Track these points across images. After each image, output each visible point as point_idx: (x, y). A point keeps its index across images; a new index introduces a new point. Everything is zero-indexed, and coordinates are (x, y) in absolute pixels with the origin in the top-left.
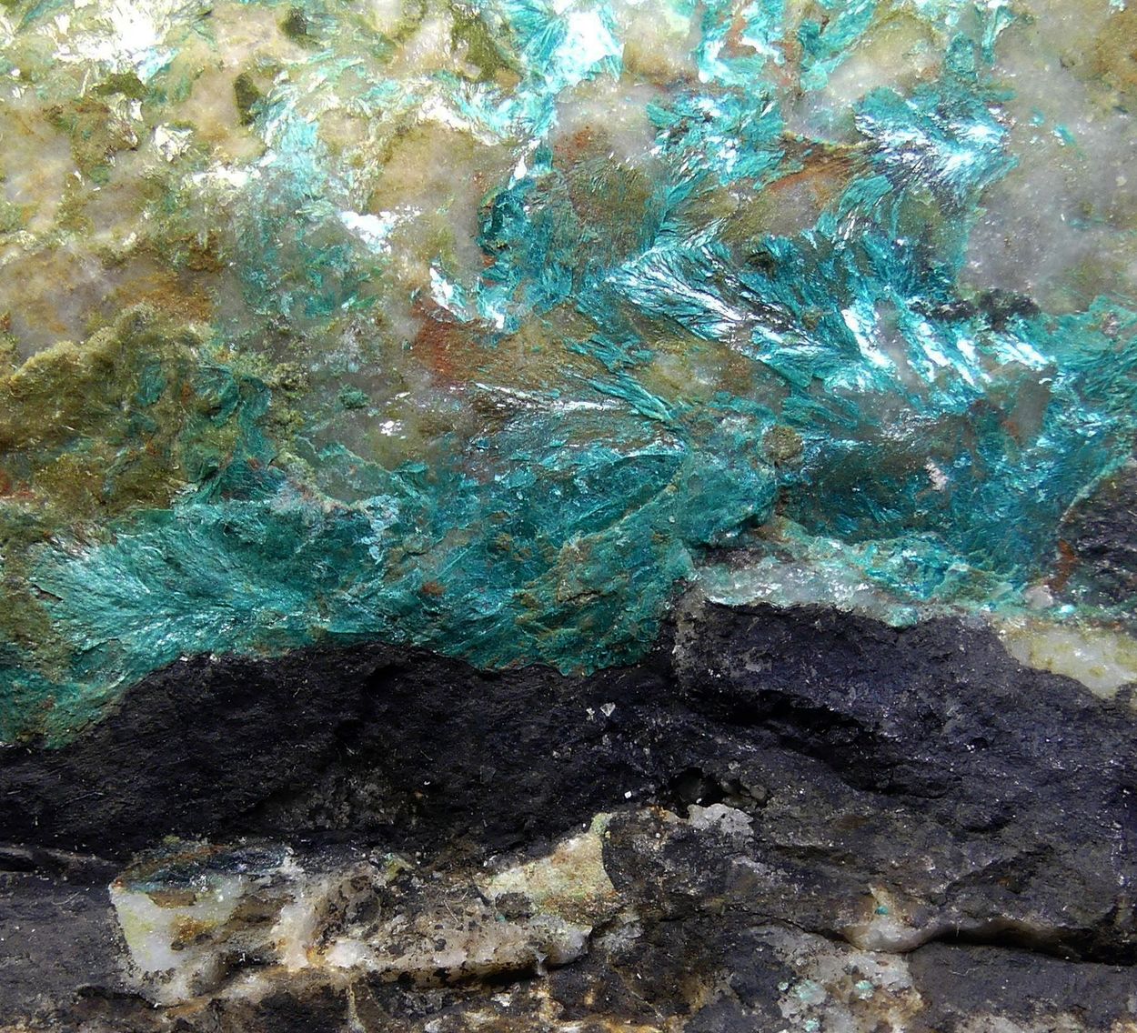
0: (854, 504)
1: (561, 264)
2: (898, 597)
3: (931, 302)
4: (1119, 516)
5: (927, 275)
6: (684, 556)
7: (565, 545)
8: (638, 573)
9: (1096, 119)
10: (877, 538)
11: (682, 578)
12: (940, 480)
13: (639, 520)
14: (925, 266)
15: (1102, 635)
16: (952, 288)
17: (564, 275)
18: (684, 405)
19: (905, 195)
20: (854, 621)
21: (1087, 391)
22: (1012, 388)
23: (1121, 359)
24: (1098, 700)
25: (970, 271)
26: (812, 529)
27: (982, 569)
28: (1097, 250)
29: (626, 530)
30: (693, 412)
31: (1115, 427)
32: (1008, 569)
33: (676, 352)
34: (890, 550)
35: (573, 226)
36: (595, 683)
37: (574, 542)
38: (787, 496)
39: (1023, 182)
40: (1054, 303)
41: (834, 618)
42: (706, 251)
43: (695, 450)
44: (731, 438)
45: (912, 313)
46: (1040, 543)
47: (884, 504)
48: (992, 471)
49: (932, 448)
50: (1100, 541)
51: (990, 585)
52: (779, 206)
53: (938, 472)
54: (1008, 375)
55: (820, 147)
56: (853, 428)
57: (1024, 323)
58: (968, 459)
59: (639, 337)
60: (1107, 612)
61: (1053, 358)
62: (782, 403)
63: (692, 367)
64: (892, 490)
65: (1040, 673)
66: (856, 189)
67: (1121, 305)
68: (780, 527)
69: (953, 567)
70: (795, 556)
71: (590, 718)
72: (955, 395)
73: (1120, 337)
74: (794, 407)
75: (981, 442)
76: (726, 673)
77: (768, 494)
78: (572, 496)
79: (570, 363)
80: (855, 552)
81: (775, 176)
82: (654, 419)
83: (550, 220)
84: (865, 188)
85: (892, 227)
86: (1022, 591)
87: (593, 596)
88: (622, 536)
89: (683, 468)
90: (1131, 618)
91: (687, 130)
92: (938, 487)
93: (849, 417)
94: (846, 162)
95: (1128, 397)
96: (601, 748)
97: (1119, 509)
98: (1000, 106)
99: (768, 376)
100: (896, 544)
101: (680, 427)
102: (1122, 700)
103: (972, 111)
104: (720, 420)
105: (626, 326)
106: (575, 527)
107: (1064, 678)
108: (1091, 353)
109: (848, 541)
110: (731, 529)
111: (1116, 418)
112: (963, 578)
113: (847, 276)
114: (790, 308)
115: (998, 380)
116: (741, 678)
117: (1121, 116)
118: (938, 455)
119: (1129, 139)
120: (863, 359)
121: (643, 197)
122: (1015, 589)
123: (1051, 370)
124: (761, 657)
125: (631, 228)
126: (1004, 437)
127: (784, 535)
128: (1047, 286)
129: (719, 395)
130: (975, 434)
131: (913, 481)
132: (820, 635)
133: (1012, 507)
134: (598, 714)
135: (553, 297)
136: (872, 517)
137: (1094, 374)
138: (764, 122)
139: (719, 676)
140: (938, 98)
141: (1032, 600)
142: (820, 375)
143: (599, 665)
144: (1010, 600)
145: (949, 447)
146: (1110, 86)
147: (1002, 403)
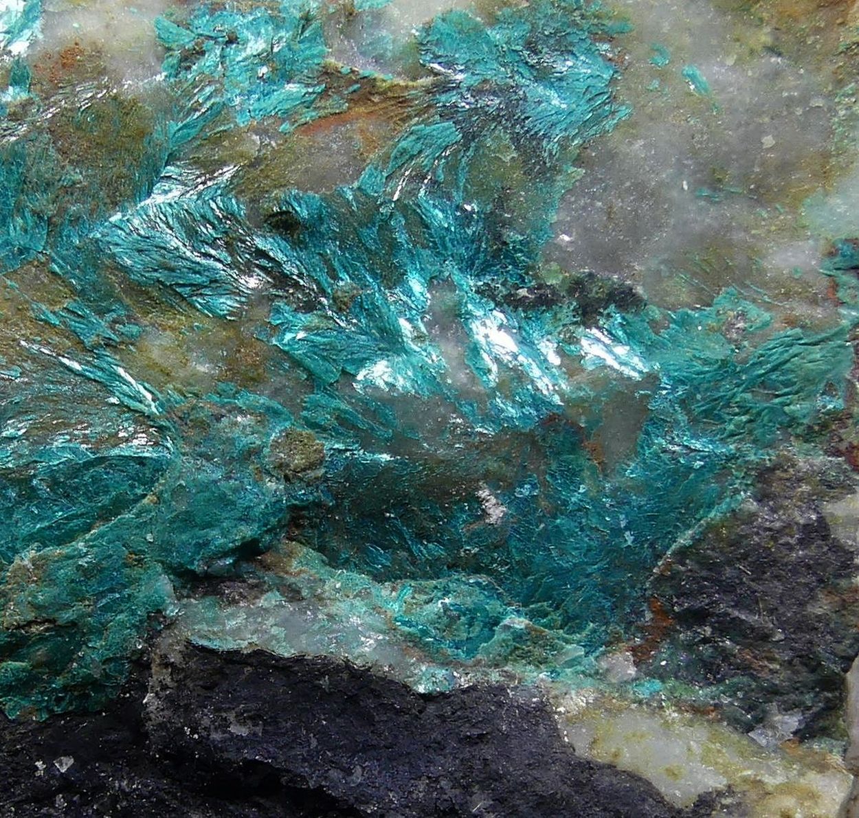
0: (387, 532)
1: (34, 213)
2: (431, 654)
3: (503, 284)
4: (728, 572)
5: (500, 250)
6: (164, 585)
7: (17, 560)
8: (104, 601)
9: (740, 61)
10: (413, 577)
11: (159, 611)
12: (496, 512)
13: (110, 536)
14: (498, 237)
15: (690, 724)
16: (533, 268)
17: (37, 225)
18: (177, 396)
19: (477, 149)
20: (371, 681)
21: (697, 409)
22: (597, 399)
23: (743, 371)
24: (671, 808)
25: (558, 247)
26: (334, 560)
27: (545, 626)
28: (729, 228)
29: (92, 547)
30: (185, 406)
31: (731, 458)
32: (580, 629)
33: (173, 329)
34: (427, 593)
35: (51, 165)
36: (50, 731)
37: (27, 556)
38: (303, 517)
39: (636, 137)
40: (667, 294)
41: (345, 676)
42: (214, 206)
43: (184, 454)
44: (231, 441)
45: (477, 297)
46: (624, 598)
47: (422, 535)
48: (565, 503)
49: (488, 471)
50: (702, 602)
51: (553, 647)
52: (311, 154)
53: (493, 500)
54: (593, 383)
55: (369, 82)
56: (387, 440)
57: (623, 318)
58: (534, 486)
59: (127, 308)
60: (702, 693)
61: (657, 366)
62: (302, 401)
63: (189, 349)
64: (434, 519)
65: (601, 767)
66: (413, 137)
67: (754, 301)
68: (290, 555)
69: (506, 621)
70: (305, 593)
71: (40, 773)
72: (522, 405)
73: (746, 343)
74: (317, 406)
75: (554, 467)
76: (204, 734)
77: (274, 514)
78: (30, 499)
79: (38, 335)
80: (385, 593)
81: (308, 116)
82: (136, 411)
83: (23, 157)
84: (426, 137)
85: (458, 188)
86: (597, 658)
87: (47, 625)
88: (86, 554)
89: (167, 475)
90: (731, 704)
91: (203, 53)
92: (492, 520)
93: (382, 424)
94: (403, 102)
95: (750, 421)
96: (52, 811)
97: (730, 563)
98: (611, 40)
99: (287, 365)
100: (436, 587)
101: (168, 424)
102: (703, 811)
103: (572, 44)
104: (218, 418)
105: (109, 295)
106: (31, 538)
107: (633, 777)
108: (706, 362)
109: (379, 578)
110: (225, 555)
111: (732, 447)
112: (519, 636)
113: (394, 246)
114: (318, 283)
115: (580, 389)
116: (224, 741)
117: (773, 60)
118: (494, 480)
119: (781, 90)
120: (406, 352)
121: (142, 134)
122: (587, 654)
123: (651, 380)
124: (250, 718)
125: (124, 171)
126: (583, 461)
127: (294, 565)
128: (659, 272)
129: (222, 386)
130: (546, 457)
131: (462, 510)
132: (327, 696)
133: (589, 550)
134: (50, 768)
135: (21, 252)
136: (409, 550)
137: (707, 390)
138: (302, 46)
139: (196, 736)
140: (528, 27)
141: (608, 670)
142: (350, 369)
143: (56, 709)
144: (579, 668)
145: (509, 471)
146: (761, 20)
147: (583, 418)
